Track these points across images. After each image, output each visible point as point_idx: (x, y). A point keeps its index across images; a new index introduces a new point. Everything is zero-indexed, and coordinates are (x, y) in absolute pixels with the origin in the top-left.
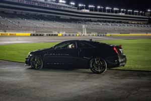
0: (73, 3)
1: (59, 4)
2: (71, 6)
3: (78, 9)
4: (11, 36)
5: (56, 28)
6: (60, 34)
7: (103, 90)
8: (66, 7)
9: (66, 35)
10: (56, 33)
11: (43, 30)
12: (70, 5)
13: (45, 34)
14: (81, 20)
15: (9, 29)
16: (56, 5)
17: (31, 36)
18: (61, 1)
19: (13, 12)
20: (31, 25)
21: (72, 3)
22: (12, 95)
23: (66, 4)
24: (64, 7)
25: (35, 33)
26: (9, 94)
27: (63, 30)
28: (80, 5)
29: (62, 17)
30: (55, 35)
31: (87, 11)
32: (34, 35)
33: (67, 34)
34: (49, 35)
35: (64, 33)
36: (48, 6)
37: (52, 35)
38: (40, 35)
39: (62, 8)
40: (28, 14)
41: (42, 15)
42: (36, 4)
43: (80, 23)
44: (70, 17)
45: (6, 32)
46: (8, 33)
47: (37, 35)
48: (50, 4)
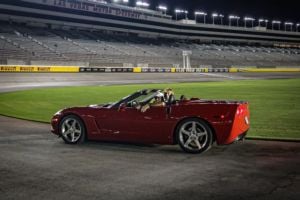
0: (163, 8)
1: (135, 8)
2: (160, 14)
3: (174, 18)
4: (41, 71)
5: (130, 57)
6: (138, 69)
7: (223, 179)
8: (151, 15)
9: (149, 71)
10: (130, 66)
11: (103, 61)
12: (158, 10)
13: (109, 68)
14: (180, 41)
15: (37, 59)
16: (129, 11)
17: (80, 71)
18: (139, 3)
19: (44, 26)
20: (81, 51)
21: (161, 7)
22: (43, 190)
23: (150, 8)
24: (146, 14)
25: (87, 66)
26: (36, 187)
27: (144, 60)
28: (177, 11)
29: (142, 34)
30: (128, 71)
31: (192, 23)
32: (85, 70)
33: (153, 69)
34: (117, 71)
35: (146, 67)
36: (114, 13)
37: (122, 70)
38: (99, 70)
39: (142, 17)
40: (73, 29)
41: (101, 31)
42: (91, 9)
43: (177, 46)
44: (157, 34)
45: (29, 64)
46: (35, 66)
47: (92, 70)
48: (117, 9)
